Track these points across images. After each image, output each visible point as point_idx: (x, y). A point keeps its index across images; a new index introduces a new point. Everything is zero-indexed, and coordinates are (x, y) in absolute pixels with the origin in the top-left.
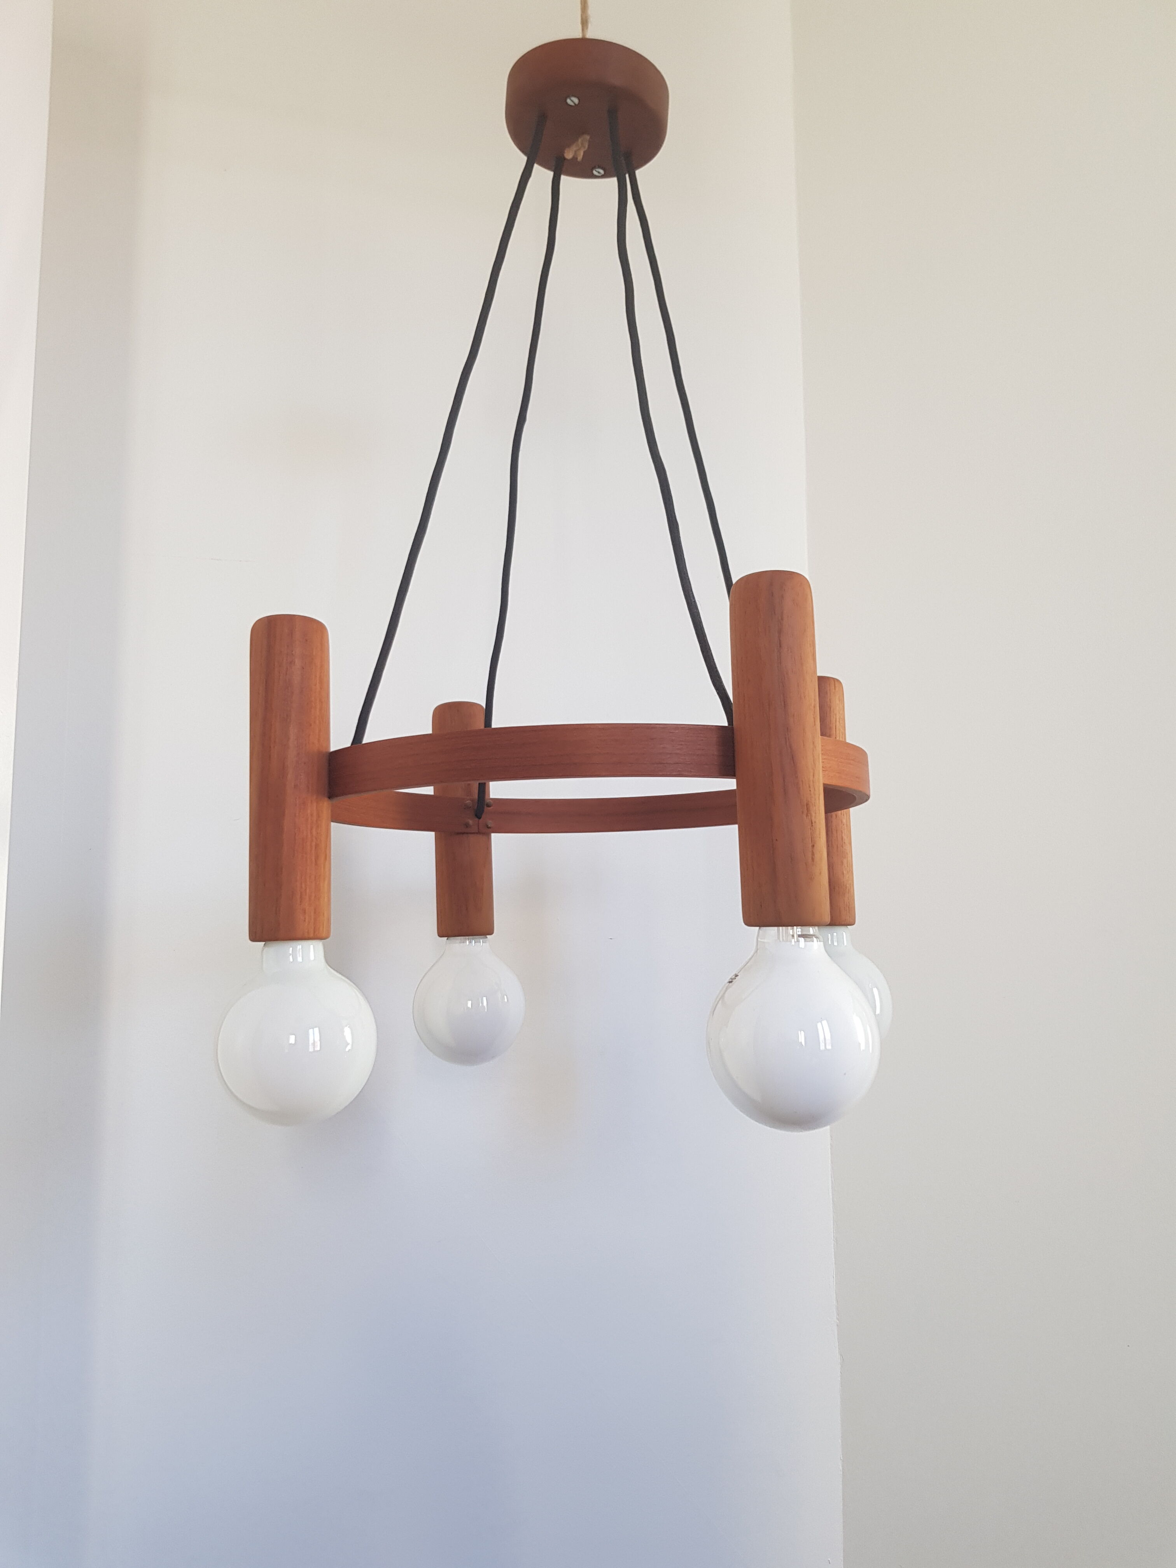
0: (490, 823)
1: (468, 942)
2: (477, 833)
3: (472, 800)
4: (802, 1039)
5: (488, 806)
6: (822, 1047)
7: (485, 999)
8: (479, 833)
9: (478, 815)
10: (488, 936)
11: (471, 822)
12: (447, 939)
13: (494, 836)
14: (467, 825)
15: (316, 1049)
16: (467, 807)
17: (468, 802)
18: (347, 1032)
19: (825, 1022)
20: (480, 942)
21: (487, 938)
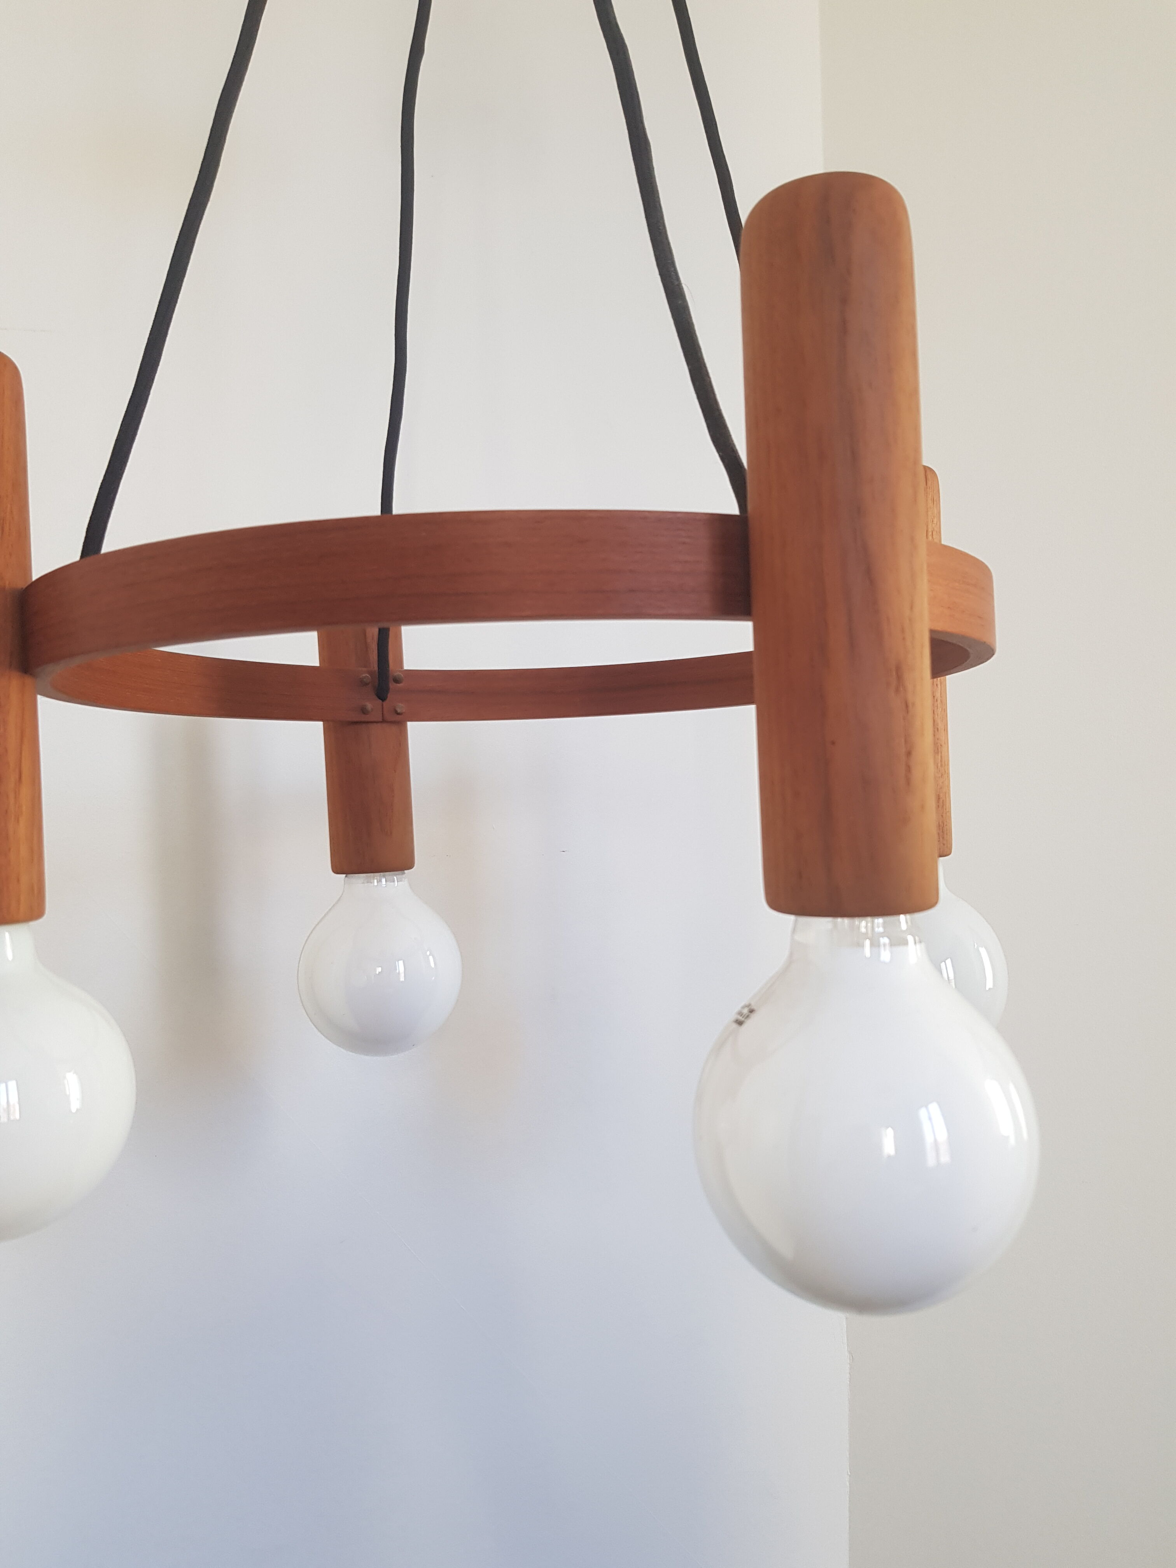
0: (401, 707)
1: (376, 881)
2: (381, 722)
3: (371, 673)
4: (889, 1146)
5: (397, 681)
6: (931, 1161)
7: (401, 963)
8: (384, 721)
9: (382, 694)
10: (406, 871)
11: (369, 706)
12: (346, 876)
13: (410, 725)
14: (364, 711)
15: (12, 1118)
16: (363, 684)
17: (364, 675)
18: (72, 1085)
19: (934, 1107)
20: (394, 881)
21: (404, 873)
